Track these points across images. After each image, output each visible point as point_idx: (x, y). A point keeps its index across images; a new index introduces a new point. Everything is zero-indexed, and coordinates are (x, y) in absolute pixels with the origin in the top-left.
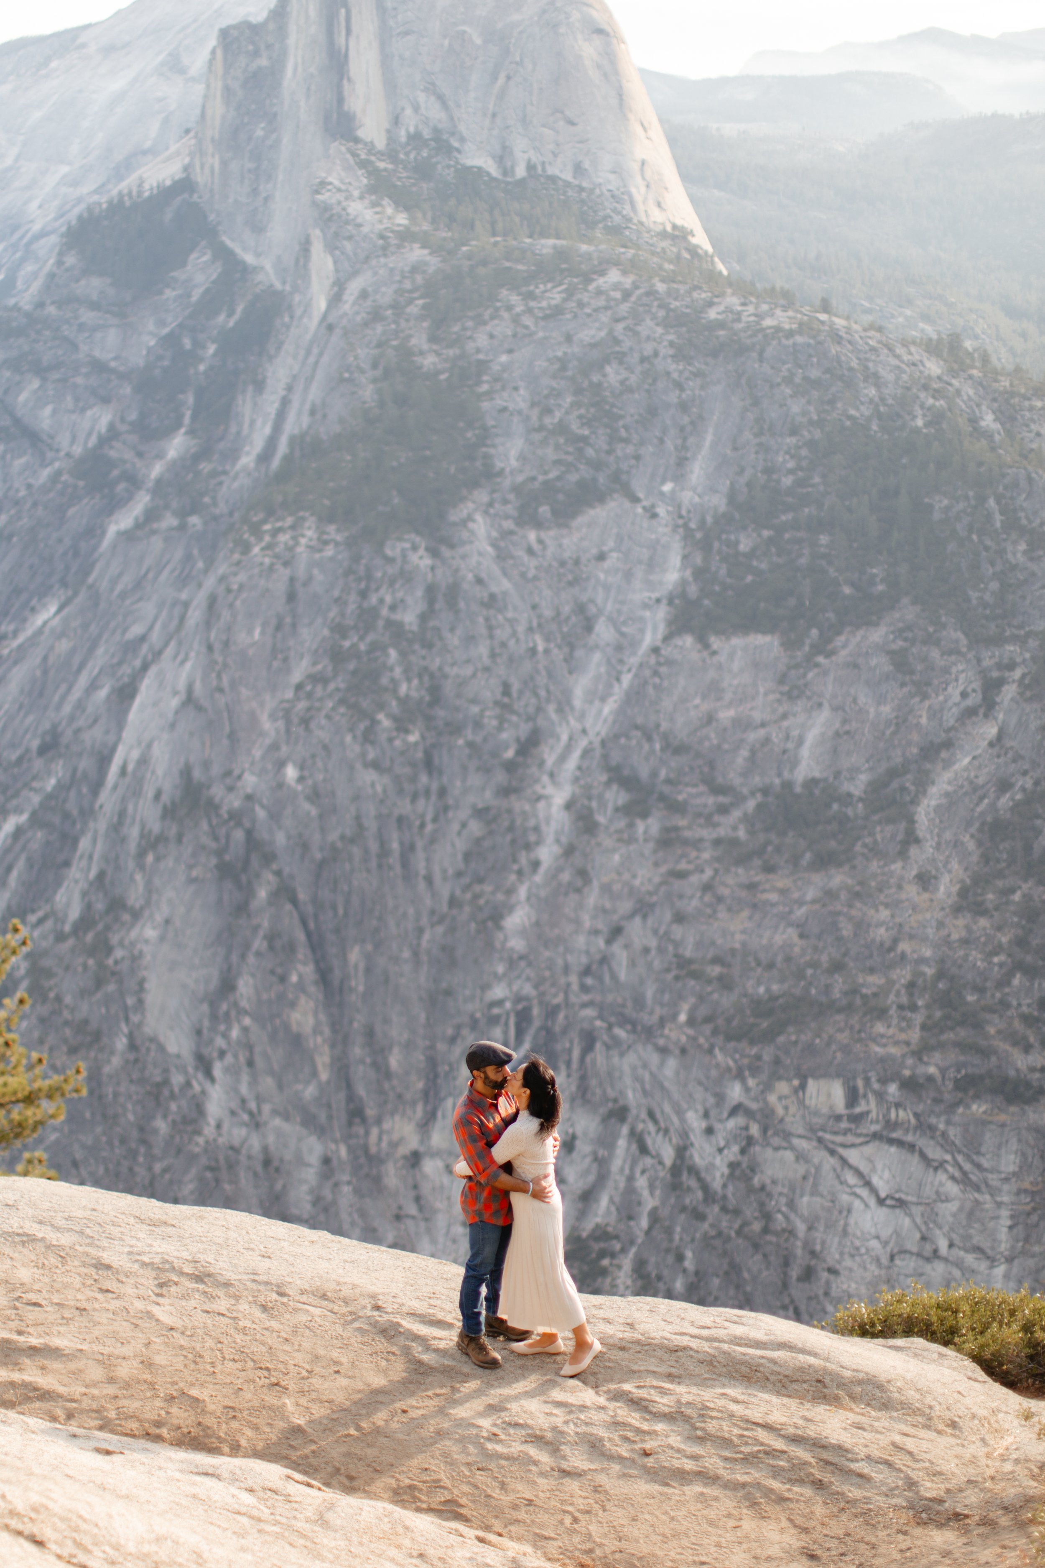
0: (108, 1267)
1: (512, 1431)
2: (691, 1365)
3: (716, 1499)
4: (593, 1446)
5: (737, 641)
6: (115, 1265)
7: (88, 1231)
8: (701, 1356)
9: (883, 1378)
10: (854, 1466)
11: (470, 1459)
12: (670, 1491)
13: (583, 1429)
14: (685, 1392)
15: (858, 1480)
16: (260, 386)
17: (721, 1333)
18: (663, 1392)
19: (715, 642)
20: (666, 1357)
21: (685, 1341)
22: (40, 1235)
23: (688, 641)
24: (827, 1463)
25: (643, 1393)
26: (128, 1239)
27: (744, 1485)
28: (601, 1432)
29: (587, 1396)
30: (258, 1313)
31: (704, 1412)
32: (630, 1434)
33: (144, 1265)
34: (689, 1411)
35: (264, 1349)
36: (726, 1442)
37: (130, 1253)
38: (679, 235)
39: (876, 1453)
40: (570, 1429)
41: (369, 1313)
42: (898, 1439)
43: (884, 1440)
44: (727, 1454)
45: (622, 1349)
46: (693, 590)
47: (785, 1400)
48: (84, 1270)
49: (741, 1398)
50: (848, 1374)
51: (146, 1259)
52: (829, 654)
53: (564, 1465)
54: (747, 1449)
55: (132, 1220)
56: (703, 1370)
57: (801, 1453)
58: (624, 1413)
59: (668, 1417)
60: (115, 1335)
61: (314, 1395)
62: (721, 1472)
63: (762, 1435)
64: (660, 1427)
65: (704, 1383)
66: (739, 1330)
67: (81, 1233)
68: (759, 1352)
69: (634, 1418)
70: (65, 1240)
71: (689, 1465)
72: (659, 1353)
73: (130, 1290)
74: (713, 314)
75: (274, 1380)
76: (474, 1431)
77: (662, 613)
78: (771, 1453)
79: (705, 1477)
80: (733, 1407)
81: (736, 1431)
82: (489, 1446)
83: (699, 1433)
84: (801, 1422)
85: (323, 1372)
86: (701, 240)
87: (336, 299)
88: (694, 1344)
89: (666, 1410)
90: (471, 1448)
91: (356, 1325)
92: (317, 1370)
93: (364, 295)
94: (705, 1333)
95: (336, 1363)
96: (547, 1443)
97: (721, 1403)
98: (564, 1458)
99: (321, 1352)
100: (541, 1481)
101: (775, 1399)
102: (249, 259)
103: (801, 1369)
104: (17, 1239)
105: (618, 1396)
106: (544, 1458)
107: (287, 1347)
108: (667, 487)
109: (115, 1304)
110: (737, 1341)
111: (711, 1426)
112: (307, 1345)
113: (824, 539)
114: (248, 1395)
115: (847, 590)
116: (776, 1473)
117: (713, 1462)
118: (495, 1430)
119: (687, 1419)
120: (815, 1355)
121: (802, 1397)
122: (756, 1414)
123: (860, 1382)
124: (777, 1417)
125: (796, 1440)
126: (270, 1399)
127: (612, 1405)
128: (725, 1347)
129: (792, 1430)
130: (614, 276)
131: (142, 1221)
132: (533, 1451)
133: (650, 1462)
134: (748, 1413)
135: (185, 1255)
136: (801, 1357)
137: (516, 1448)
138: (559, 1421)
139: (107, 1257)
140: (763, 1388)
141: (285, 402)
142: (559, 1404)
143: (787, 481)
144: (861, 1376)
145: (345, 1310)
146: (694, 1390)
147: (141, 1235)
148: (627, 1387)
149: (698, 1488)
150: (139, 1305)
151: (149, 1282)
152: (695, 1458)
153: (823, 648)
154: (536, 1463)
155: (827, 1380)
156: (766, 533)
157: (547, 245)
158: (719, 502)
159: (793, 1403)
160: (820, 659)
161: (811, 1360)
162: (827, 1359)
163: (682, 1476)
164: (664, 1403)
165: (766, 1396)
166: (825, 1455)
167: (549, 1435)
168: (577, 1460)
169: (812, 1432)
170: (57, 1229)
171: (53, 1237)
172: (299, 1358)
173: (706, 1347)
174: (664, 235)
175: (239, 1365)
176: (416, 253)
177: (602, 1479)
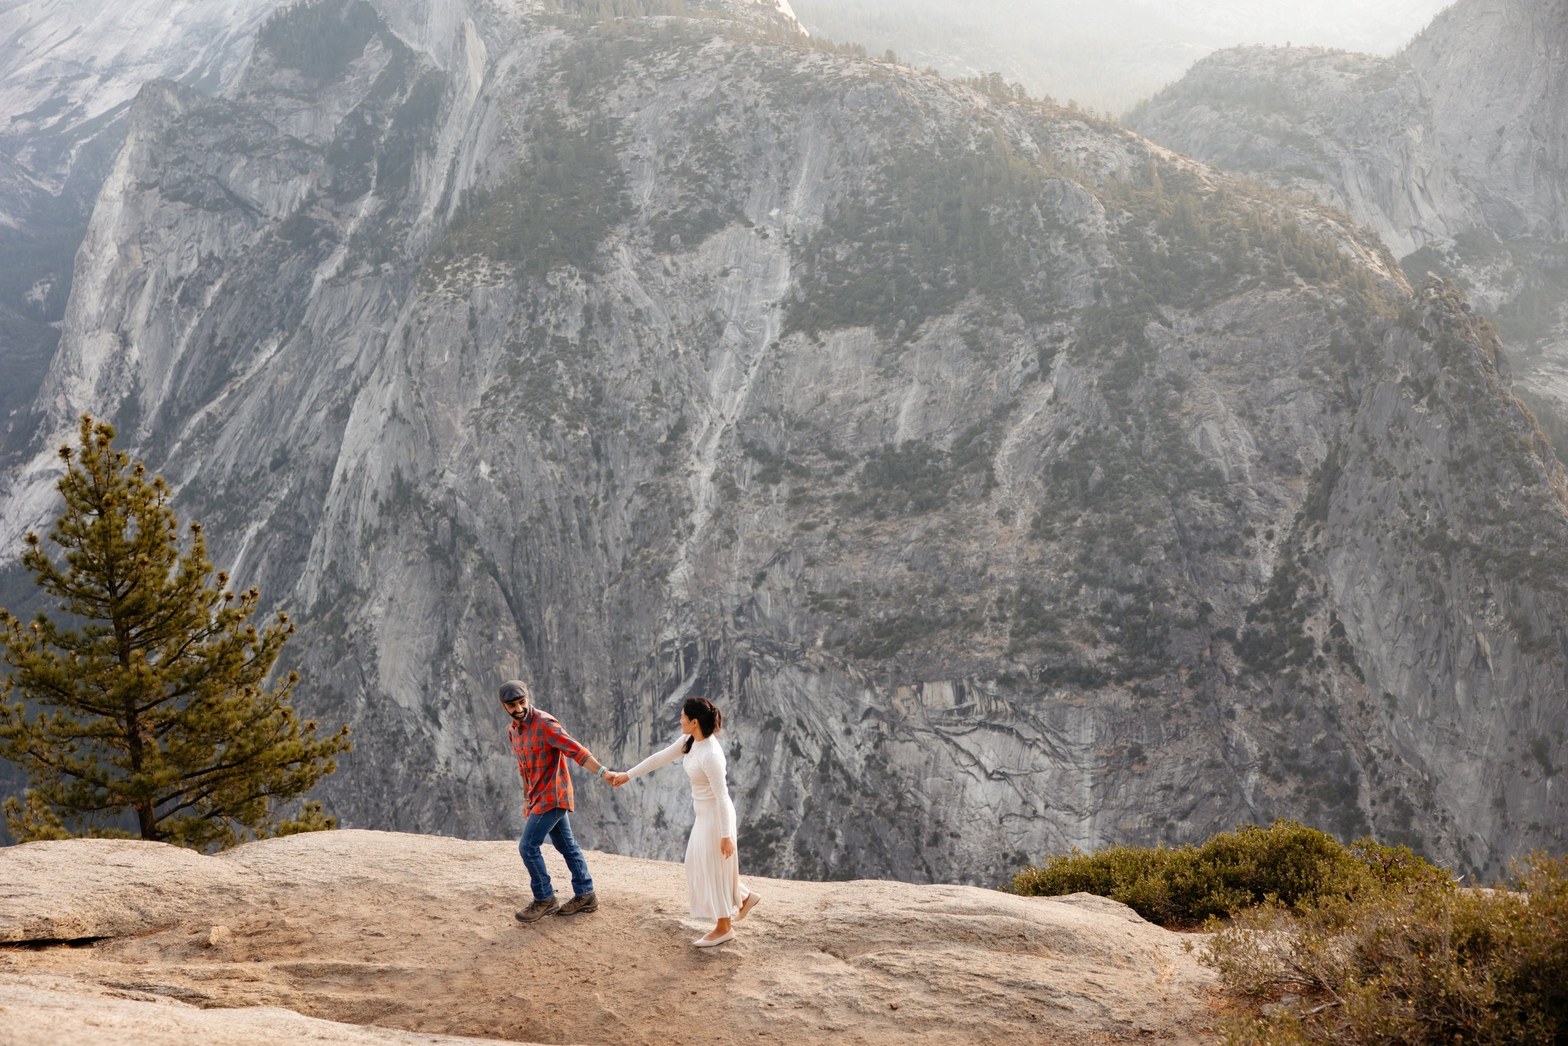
0: (433, 898)
1: (783, 1000)
2: (918, 933)
3: (954, 1039)
4: (850, 1006)
5: (840, 334)
6: (438, 896)
7: (411, 870)
8: (925, 925)
9: (1070, 929)
10: (1058, 1001)
11: (752, 1027)
12: (916, 1036)
13: (840, 993)
14: (917, 956)
15: (1062, 1012)
16: (432, 151)
17: (939, 905)
18: (900, 957)
19: (823, 336)
20: (897, 928)
21: (912, 914)
22: (372, 877)
23: (800, 336)
24: (1037, 1000)
25: (883, 960)
26: (446, 875)
27: (974, 1026)
28: (855, 994)
29: (840, 966)
31: (935, 970)
32: (878, 994)
33: (463, 893)
34: (922, 970)
35: (571, 954)
36: (956, 992)
37: (449, 885)
38: (768, 6)
39: (1074, 990)
40: (830, 994)
41: (653, 915)
42: (1089, 976)
43: (1078, 978)
44: (957, 1001)
45: (862, 925)
46: (801, 295)
47: (996, 954)
48: (413, 903)
49: (962, 956)
50: (1043, 928)
51: (463, 889)
52: (915, 340)
53: (829, 1024)
54: (973, 997)
55: (446, 858)
56: (928, 936)
57: (1014, 994)
58: (870, 976)
59: (907, 977)
60: (447, 953)
61: (618, 987)
62: (955, 1017)
63: (981, 983)
64: (900, 985)
65: (930, 946)
66: (952, 902)
67: (406, 871)
68: (971, 918)
69: (880, 980)
70: (394, 879)
71: (929, 1014)
72: (892, 926)
73: (454, 916)
74: (800, 69)
75: (583, 978)
76: (753, 1003)
77: (778, 315)
78: (992, 997)
79: (941, 1021)
80: (957, 964)
81: (962, 983)
82: (767, 1014)
83: (933, 987)
84: (1011, 970)
85: (623, 967)
86: (787, 10)
87: (490, 75)
88: (919, 916)
89: (905, 971)
90: (753, 1018)
91: (644, 926)
92: (617, 966)
93: (513, 70)
94: (926, 906)
95: (632, 959)
96: (813, 1008)
97: (947, 961)
98: (828, 1018)
99: (619, 951)
100: (812, 1038)
101: (989, 955)
102: (415, 46)
103: (1006, 928)
104: (354, 882)
105: (865, 964)
106: (810, 1018)
107: (590, 950)
108: (774, 213)
109: (443, 929)
110: (953, 910)
111: (942, 981)
112: (606, 946)
113: (904, 246)
114: (564, 992)
115: (925, 286)
116: (998, 1012)
117: (948, 1009)
118: (770, 1001)
119: (922, 977)
120: (1015, 915)
121: (1008, 951)
122: (976, 968)
123: (1053, 934)
124: (992, 969)
125: (1010, 985)
126: (583, 994)
127: (860, 971)
128: (944, 916)
129: (1006, 978)
130: (717, 43)
131: (455, 858)
132: (802, 1015)
133: (897, 1014)
134: (969, 967)
135: (495, 882)
136: (1004, 918)
137: (789, 1014)
138: (820, 989)
139: (430, 890)
140: (978, 945)
141: (454, 163)
142: (818, 975)
143: (871, 201)
144: (1053, 928)
145: (632, 915)
146: (924, 953)
147: (456, 869)
148: (870, 956)
149: (937, 1032)
150: (463, 927)
151: (468, 909)
152: (933, 1007)
153: (910, 334)
154: (806, 1025)
155: (1027, 935)
156: (857, 245)
157: (660, 21)
158: (816, 222)
159: (1003, 956)
160: (908, 344)
161: (1013, 920)
162: (1024, 918)
163: (925, 1023)
164: (902, 966)
165: (980, 952)
166: (1035, 995)
167: (814, 1002)
168: (839, 1018)
169: (1022, 977)
170: (386, 871)
171: (383, 877)
172: (601, 957)
173: (928, 917)
175: (553, 969)
176: (553, 34)
177: (861, 1032)
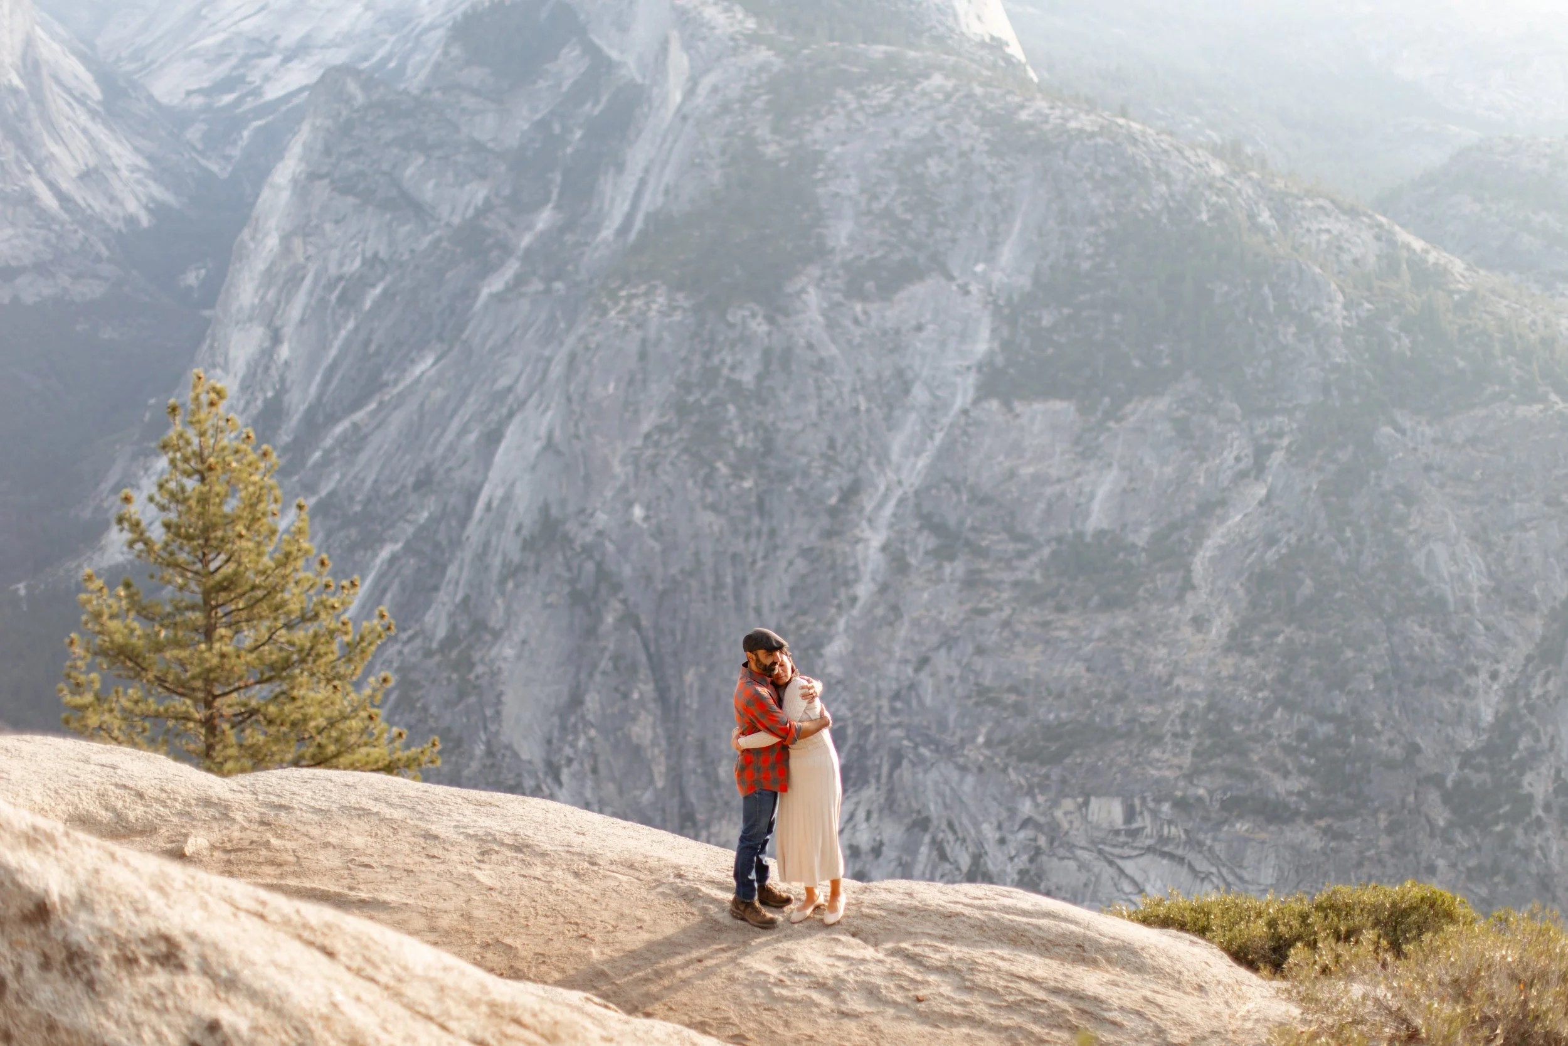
0: (436, 837)
1: (797, 979)
2: (963, 929)
3: (981, 1039)
4: (871, 993)
5: (1037, 406)
6: (442, 835)
7: (419, 808)
8: (972, 922)
9: (1137, 945)
10: (1107, 1015)
11: (758, 1001)
12: (939, 1031)
13: (862, 978)
14: (956, 951)
15: (1111, 1027)
17: (992, 903)
18: (937, 950)
19: (1018, 406)
20: (941, 921)
21: (959, 908)
22: (375, 810)
23: (994, 404)
24: (1084, 1012)
25: (918, 950)
26: (456, 816)
27: (1007, 1028)
28: (878, 981)
29: (869, 952)
30: (570, 879)
31: (973, 965)
32: (905, 984)
33: (468, 836)
34: (959, 966)
35: (574, 907)
36: (993, 992)
37: (456, 827)
38: (996, 45)
39: (1128, 1004)
40: (851, 978)
41: (671, 880)
42: (1149, 994)
43: (1137, 995)
44: (993, 1002)
45: (901, 914)
46: (1000, 360)
47: (1047, 961)
48: (413, 840)
49: (1007, 956)
50: (1106, 940)
51: (471, 831)
52: (1118, 420)
53: (844, 1008)
54: (1011, 998)
55: (460, 800)
56: (974, 934)
57: (1061, 1003)
58: (899, 965)
59: (941, 970)
60: (438, 893)
61: (618, 946)
62: (987, 1017)
63: (1025, 986)
64: (932, 978)
65: (974, 944)
66: (1008, 902)
67: (413, 809)
68: (1025, 920)
69: (910, 971)
70: (398, 814)
71: (958, 1010)
72: (935, 918)
73: (454, 857)
74: (1024, 116)
75: (581, 933)
76: (762, 978)
77: (971, 379)
78: (1033, 1001)
79: (971, 1020)
80: (1000, 963)
81: (1002, 983)
82: (776, 990)
83: (968, 984)
84: (1061, 978)
85: (627, 927)
86: (1015, 50)
87: (690, 93)
88: (967, 911)
89: (939, 964)
90: (759, 992)
91: (660, 890)
92: (621, 925)
93: (715, 90)
94: (977, 902)
95: (639, 920)
96: (829, 989)
97: (989, 960)
98: (844, 1002)
99: (627, 911)
100: (822, 1021)
101: (1037, 959)
102: (615, 55)
103: (1063, 935)
104: (354, 812)
105: (893, 953)
106: (826, 1001)
107: (595, 907)
108: (979, 268)
109: (439, 868)
110: (1006, 910)
111: (979, 978)
112: (613, 905)
113: (1117, 318)
114: (557, 944)
115: (1137, 364)
116: (1037, 1018)
117: (980, 1007)
118: (782, 977)
119: (957, 972)
120: (1077, 923)
121: (1063, 959)
122: (1021, 970)
123: (1117, 948)
124: (1039, 972)
125: (1057, 991)
126: (578, 948)
127: (889, 960)
128: (995, 914)
129: (1052, 984)
130: (937, 79)
131: (469, 802)
132: (815, 996)
133: (922, 1007)
134: (1013, 969)
135: (507, 829)
136: (1063, 925)
137: (800, 993)
138: (841, 972)
139: (434, 829)
140: (1029, 950)
141: (642, 183)
142: (841, 958)
143: (1086, 265)
144: (1117, 943)
145: (650, 878)
146: (965, 950)
147: (467, 812)
148: (904, 945)
149: (965, 1030)
150: (462, 869)
151: (472, 850)
152: (964, 1004)
153: (1113, 414)
154: (817, 1005)
155: (1087, 945)
156: (1066, 311)
157: (878, 51)
158: (1024, 282)
159: (1055, 964)
160: (1111, 424)
161: (1073, 927)
162: (1087, 928)
163: (951, 1020)
164: (937, 959)
165: (1030, 957)
166: (1081, 1005)
167: (831, 982)
168: (856, 1004)
169: (1071, 985)
170: (391, 805)
171: (386, 811)
172: (606, 915)
173: (977, 914)
174: (982, 44)
175: (550, 920)
176: (763, 54)
177: (878, 1020)
